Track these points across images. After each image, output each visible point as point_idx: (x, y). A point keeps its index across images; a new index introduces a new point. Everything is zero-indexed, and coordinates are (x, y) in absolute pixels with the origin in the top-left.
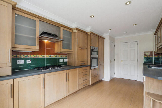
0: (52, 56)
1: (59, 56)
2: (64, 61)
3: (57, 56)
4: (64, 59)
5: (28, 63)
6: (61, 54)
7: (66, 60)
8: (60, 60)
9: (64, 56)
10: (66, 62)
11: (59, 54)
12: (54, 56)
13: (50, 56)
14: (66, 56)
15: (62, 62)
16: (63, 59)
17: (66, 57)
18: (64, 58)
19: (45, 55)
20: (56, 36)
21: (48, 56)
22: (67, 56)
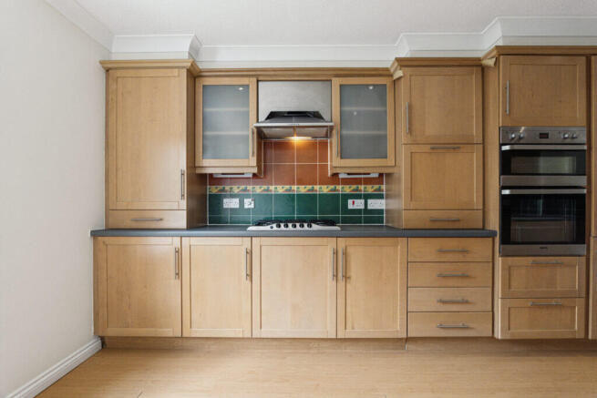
0: (317, 187)
1: (348, 189)
2: (369, 207)
3: (339, 187)
4: (370, 201)
5: (246, 206)
6: (357, 181)
7: (375, 204)
8: (350, 201)
9: (370, 189)
10: (380, 211)
11: (345, 182)
12: (325, 189)
13: (309, 187)
14: (376, 187)
15: (359, 211)
16: (363, 201)
17: (380, 190)
18: (367, 197)
19: (293, 184)
20: (316, 116)
21: (303, 189)
22: (384, 187)
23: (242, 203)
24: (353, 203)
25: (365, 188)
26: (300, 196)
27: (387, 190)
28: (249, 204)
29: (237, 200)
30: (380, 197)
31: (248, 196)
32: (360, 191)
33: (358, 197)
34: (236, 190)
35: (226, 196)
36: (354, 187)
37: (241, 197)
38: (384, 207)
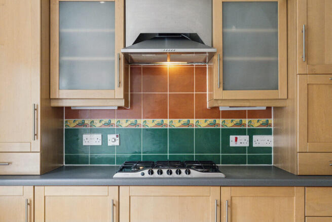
0: (193, 121)
1: (229, 124)
2: (254, 145)
3: (220, 121)
4: (255, 137)
5: (110, 144)
6: (240, 114)
7: (260, 141)
8: (232, 138)
9: (256, 123)
10: (268, 150)
11: (227, 115)
12: (203, 123)
13: (185, 120)
14: (263, 120)
15: (241, 149)
16: (247, 137)
17: (267, 124)
18: (252, 132)
19: (166, 117)
20: (194, 39)
21: (177, 124)
22: (272, 121)
23: (104, 140)
24: (236, 138)
25: (250, 122)
26: (173, 131)
27: (275, 125)
28: (113, 140)
29: (99, 136)
30: (268, 132)
31: (112, 132)
32: (245, 125)
33: (242, 132)
34: (98, 124)
35: (86, 132)
36: (237, 120)
37: (104, 133)
38: (272, 145)
